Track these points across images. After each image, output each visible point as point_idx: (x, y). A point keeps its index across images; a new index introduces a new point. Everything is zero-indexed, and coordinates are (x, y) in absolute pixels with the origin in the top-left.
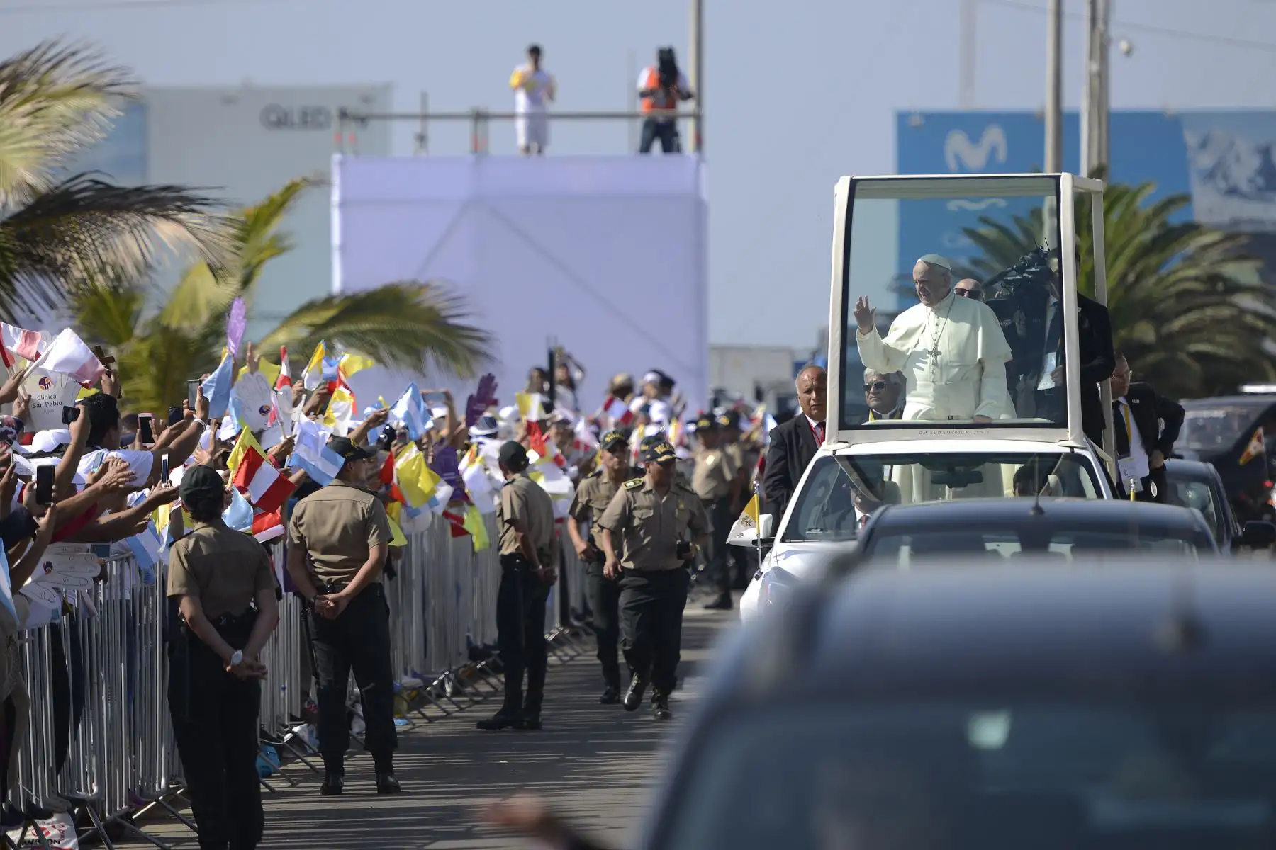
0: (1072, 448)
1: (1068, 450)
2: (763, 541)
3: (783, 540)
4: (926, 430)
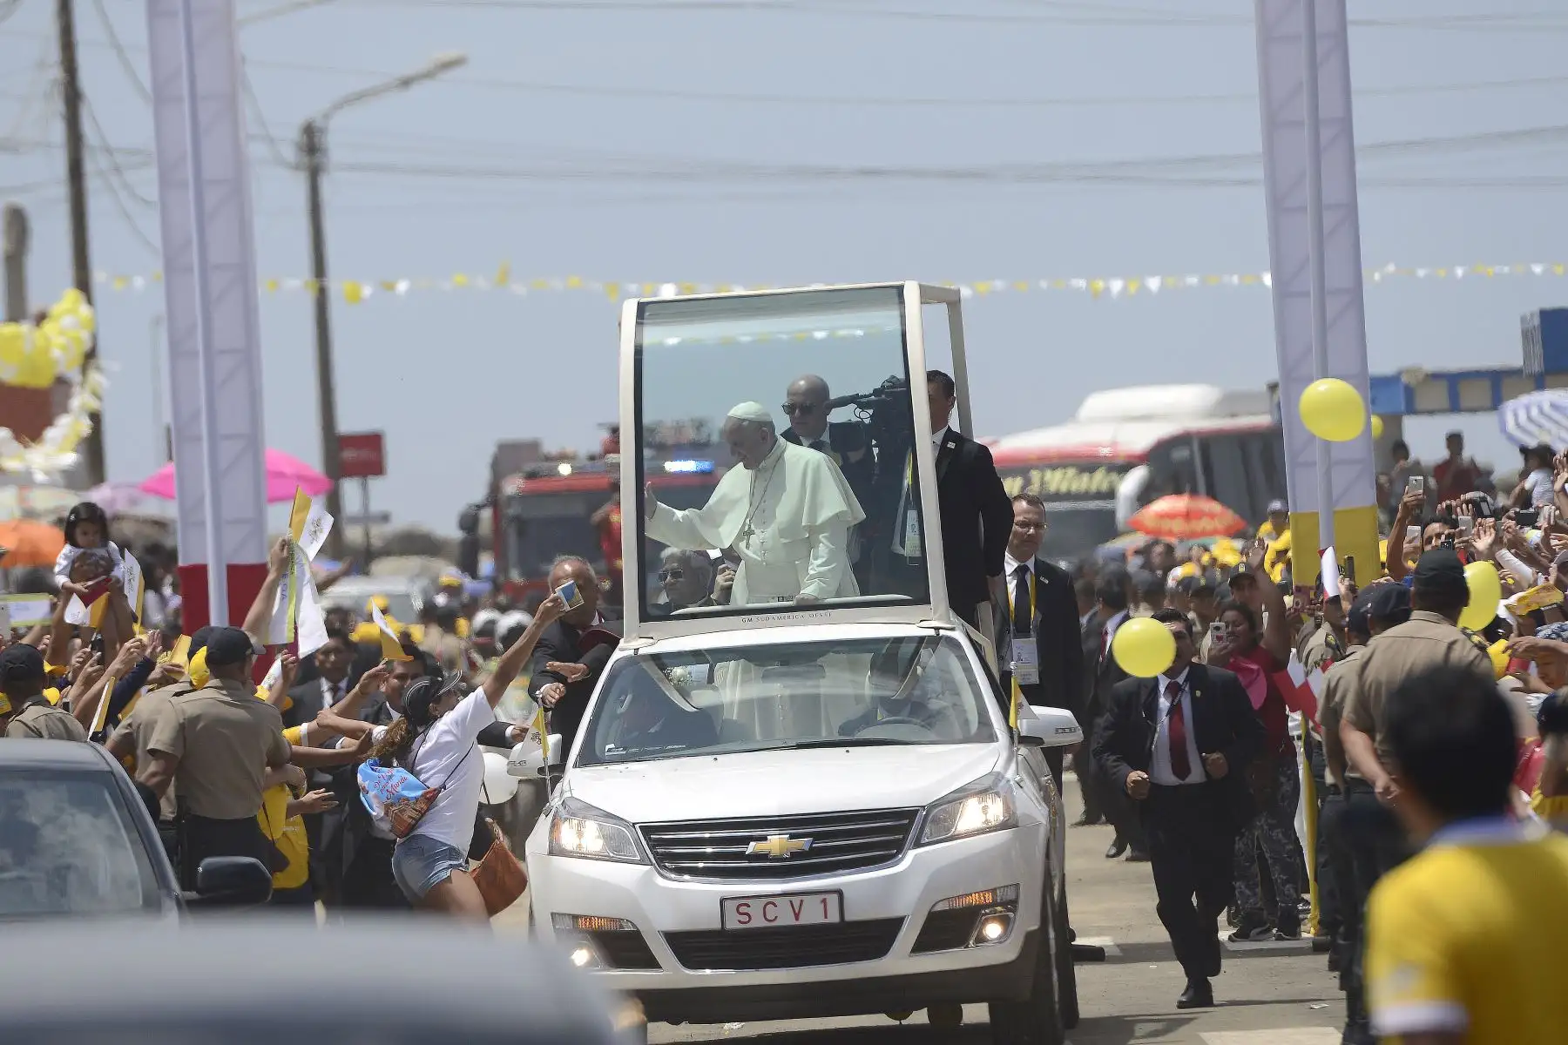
0: (937, 629)
1: (932, 632)
2: (552, 768)
3: (575, 766)
4: (750, 617)
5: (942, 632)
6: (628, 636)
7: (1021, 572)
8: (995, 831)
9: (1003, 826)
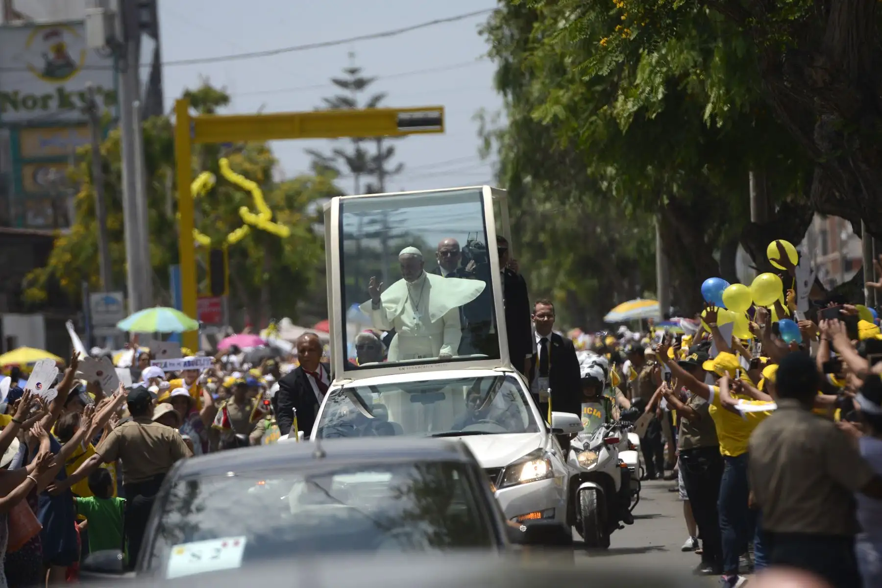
0: (504, 372)
1: (502, 374)
4: (403, 367)
5: (507, 374)
6: (338, 378)
7: (543, 342)
8: (541, 480)
9: (546, 477)
